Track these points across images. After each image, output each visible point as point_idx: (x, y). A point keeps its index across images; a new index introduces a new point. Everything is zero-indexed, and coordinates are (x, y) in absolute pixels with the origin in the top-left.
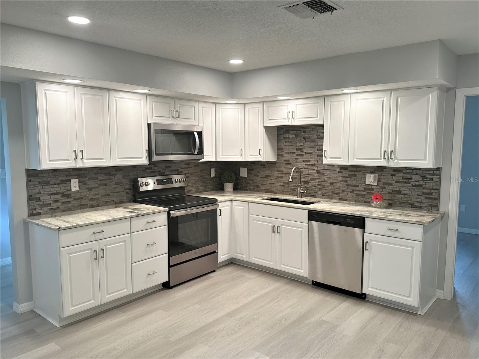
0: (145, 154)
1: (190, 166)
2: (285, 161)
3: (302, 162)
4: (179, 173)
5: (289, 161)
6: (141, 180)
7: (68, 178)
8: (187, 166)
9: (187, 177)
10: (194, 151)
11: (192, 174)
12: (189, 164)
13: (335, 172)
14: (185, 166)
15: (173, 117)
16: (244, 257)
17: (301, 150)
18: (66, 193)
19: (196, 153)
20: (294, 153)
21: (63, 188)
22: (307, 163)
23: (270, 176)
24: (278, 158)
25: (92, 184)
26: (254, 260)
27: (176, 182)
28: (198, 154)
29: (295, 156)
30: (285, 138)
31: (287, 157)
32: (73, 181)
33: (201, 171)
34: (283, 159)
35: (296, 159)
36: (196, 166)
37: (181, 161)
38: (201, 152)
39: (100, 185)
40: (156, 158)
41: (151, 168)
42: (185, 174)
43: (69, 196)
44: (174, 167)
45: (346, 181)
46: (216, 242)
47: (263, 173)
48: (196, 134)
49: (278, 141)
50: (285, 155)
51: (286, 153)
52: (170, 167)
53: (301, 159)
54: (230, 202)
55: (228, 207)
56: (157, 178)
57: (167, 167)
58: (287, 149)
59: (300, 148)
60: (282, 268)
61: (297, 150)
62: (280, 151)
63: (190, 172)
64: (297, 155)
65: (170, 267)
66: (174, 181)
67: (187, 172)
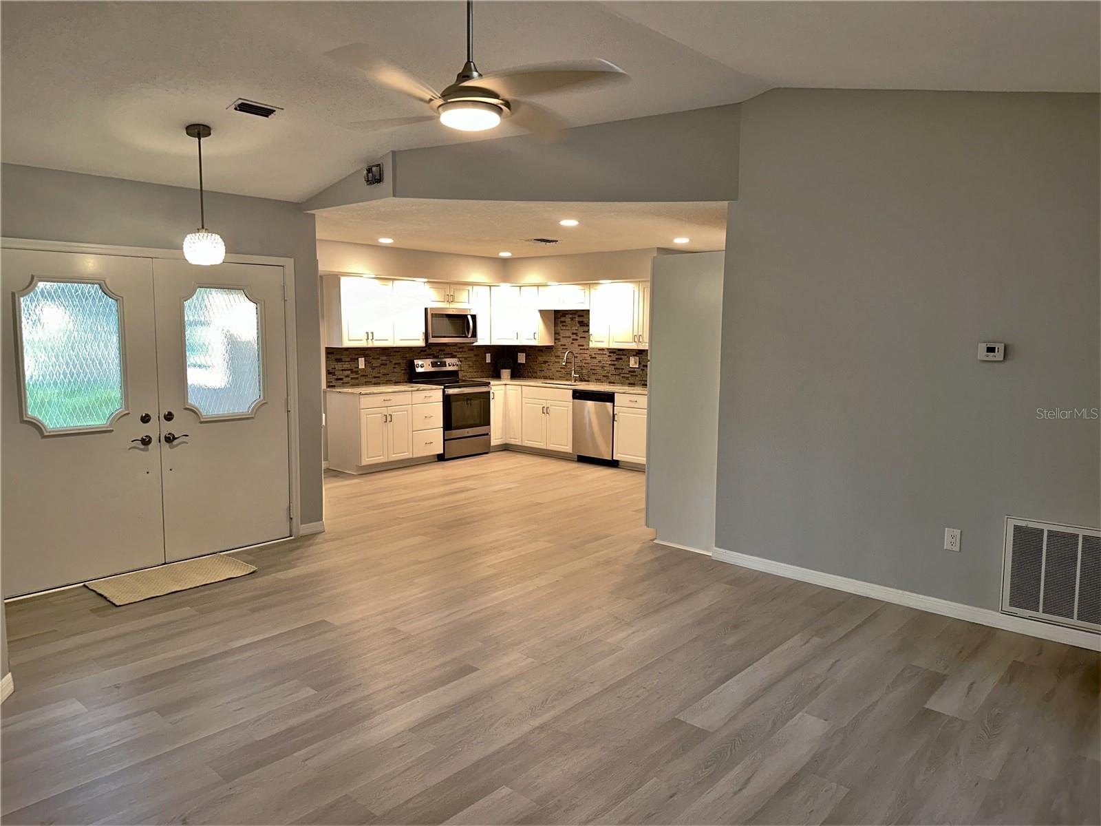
0: (422, 337)
1: (464, 350)
2: (561, 345)
3: (577, 346)
4: (454, 357)
5: (565, 345)
6: (416, 362)
7: (357, 357)
8: (461, 350)
9: (461, 361)
10: (468, 334)
11: (466, 358)
12: (463, 348)
13: (605, 356)
14: (458, 350)
15: (448, 301)
16: (517, 442)
17: (576, 334)
18: (355, 370)
19: (470, 336)
20: (570, 337)
21: (353, 365)
22: (581, 348)
23: (547, 362)
24: (555, 343)
25: (376, 363)
26: (527, 443)
27: (449, 365)
28: (471, 337)
29: (571, 339)
30: (561, 322)
31: (563, 341)
32: (360, 359)
33: (475, 355)
34: (560, 343)
35: (572, 343)
36: (470, 350)
37: (455, 344)
38: (474, 335)
39: (382, 364)
40: (432, 340)
41: (425, 351)
42: (459, 358)
43: (357, 373)
44: (448, 350)
45: (614, 365)
46: (489, 424)
47: (541, 359)
48: (469, 317)
49: (556, 325)
50: (562, 339)
51: (563, 337)
52: (444, 350)
53: (576, 343)
54: (504, 386)
55: (501, 391)
56: (432, 360)
57: (440, 350)
58: (563, 333)
59: (575, 332)
60: (552, 447)
61: (573, 334)
62: (557, 335)
63: (465, 356)
64: (573, 340)
65: (444, 440)
66: (447, 365)
67: (461, 356)
